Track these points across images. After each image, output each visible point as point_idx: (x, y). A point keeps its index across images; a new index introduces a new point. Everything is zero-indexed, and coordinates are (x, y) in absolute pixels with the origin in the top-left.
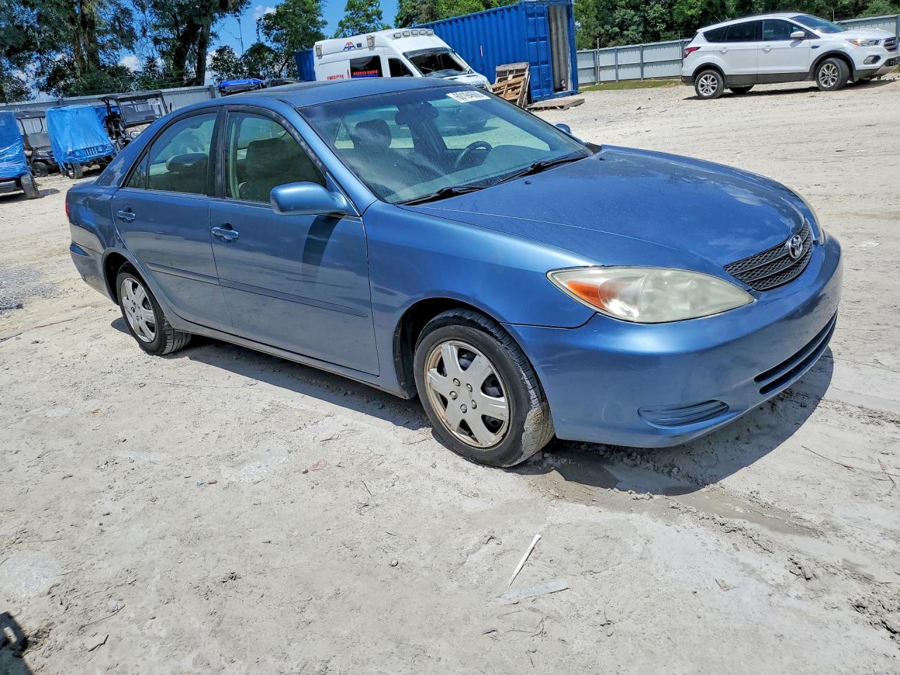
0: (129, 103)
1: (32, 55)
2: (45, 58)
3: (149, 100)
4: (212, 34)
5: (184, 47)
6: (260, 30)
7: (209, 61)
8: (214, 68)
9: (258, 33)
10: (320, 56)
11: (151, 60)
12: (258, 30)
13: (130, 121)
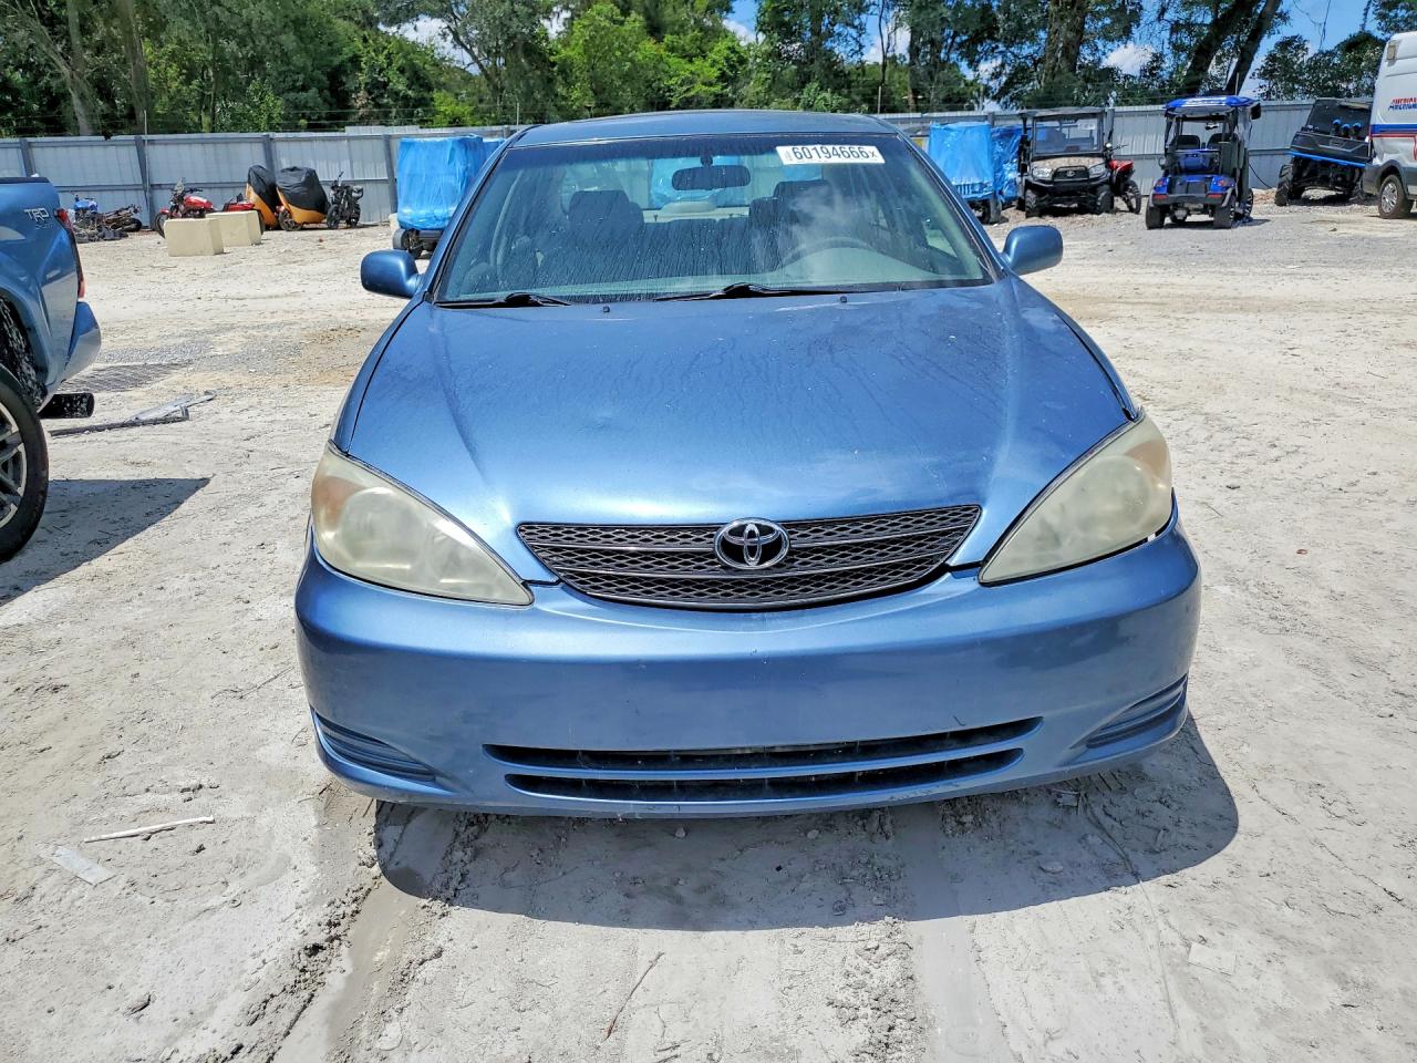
0: (1056, 124)
1: (997, 47)
2: (1013, 53)
3: (1080, 122)
4: (1280, 16)
5: (1217, 37)
6: (1372, 9)
7: (1259, 61)
8: (1267, 73)
9: (1365, 14)
10: (1392, 60)
11: (1158, 58)
12: (1367, 9)
13: (1041, 151)
